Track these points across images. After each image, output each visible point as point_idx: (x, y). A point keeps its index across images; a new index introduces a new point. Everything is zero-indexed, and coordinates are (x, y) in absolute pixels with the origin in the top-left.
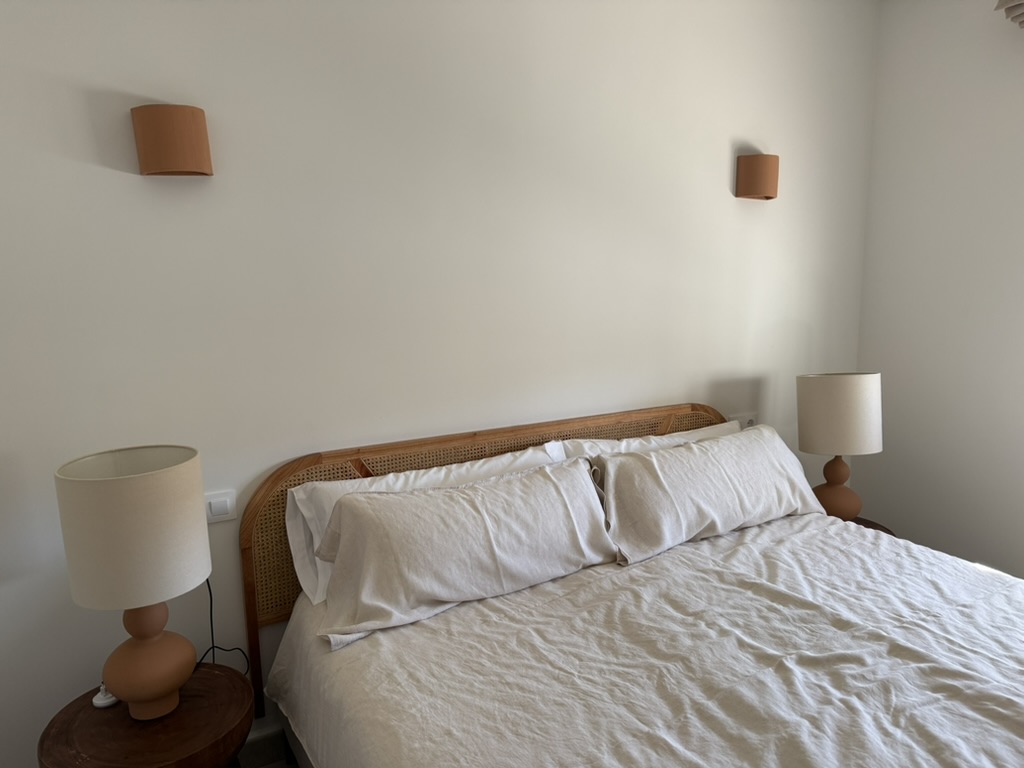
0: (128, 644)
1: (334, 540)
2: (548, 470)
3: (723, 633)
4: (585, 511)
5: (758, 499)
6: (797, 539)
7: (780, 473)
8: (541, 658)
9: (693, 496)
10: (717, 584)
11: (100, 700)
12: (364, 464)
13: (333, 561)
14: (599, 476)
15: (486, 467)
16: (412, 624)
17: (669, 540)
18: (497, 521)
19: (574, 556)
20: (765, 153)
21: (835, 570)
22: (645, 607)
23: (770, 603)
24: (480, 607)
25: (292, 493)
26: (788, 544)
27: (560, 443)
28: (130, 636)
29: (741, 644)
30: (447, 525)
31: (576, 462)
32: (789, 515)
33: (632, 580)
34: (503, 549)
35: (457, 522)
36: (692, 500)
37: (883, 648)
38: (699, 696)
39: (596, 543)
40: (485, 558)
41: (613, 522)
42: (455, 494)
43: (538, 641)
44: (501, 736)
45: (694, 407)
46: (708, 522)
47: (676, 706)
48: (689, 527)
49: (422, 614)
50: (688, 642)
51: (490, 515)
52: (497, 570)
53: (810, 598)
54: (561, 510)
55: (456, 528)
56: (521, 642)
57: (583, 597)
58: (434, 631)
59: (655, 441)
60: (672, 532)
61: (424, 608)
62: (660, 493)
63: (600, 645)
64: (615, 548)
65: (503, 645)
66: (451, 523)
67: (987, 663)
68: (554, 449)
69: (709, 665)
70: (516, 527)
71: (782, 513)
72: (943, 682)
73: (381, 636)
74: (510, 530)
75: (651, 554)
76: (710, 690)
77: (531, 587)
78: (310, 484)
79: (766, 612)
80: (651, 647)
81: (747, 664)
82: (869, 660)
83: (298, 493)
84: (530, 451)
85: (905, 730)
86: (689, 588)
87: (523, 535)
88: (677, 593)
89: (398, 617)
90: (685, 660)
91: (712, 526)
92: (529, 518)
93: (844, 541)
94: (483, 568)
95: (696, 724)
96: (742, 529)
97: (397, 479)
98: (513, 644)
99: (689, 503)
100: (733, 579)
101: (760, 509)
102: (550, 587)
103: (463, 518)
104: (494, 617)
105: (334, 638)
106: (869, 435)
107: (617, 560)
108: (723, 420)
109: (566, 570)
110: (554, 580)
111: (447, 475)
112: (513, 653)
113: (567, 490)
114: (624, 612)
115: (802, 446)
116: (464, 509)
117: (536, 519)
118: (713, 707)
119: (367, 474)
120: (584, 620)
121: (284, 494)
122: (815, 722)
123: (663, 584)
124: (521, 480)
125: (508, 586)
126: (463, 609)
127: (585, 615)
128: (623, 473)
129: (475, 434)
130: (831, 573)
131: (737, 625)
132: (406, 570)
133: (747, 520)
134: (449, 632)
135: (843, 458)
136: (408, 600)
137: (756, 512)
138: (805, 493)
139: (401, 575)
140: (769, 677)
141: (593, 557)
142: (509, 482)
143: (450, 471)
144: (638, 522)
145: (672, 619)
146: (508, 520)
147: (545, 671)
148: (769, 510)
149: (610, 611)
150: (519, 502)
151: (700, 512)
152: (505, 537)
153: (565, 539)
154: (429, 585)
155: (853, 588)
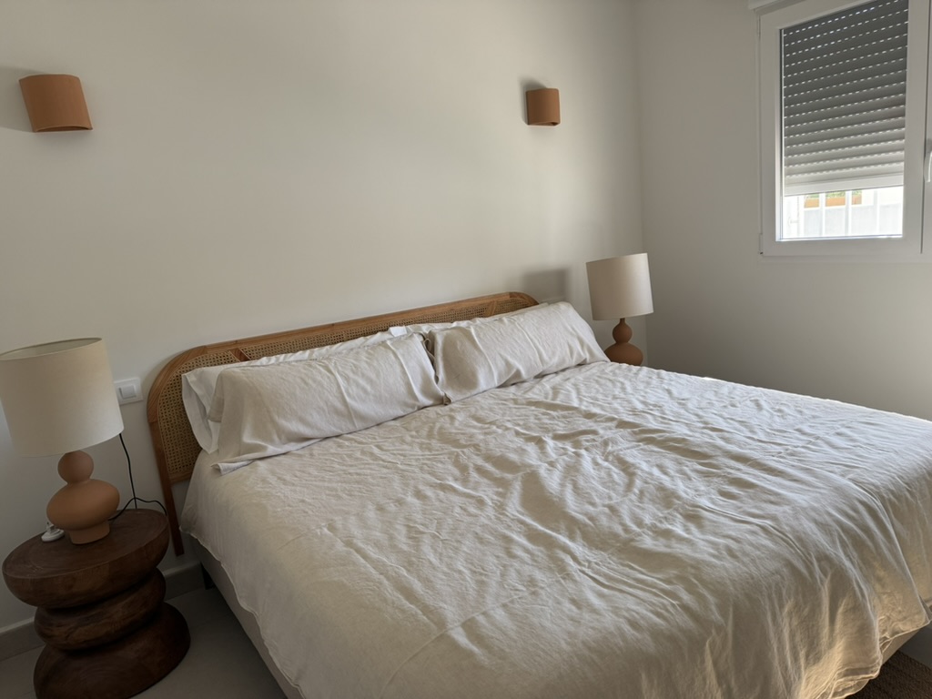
1: (220, 404)
2: (389, 343)
3: (507, 429)
4: (418, 370)
5: (554, 353)
6: (580, 377)
7: (571, 334)
8: (376, 458)
9: (502, 353)
10: (511, 405)
11: (47, 537)
12: (241, 351)
13: (220, 422)
14: (429, 344)
15: (342, 347)
16: (284, 454)
17: (483, 383)
18: (347, 379)
19: (411, 401)
20: (548, 87)
21: (601, 390)
22: (457, 424)
23: (545, 411)
24: (338, 440)
25: (185, 377)
26: (572, 380)
27: (404, 327)
28: (66, 483)
29: (518, 433)
30: (306, 383)
31: (411, 336)
32: (579, 365)
33: (452, 410)
34: (353, 398)
35: (315, 381)
36: (501, 355)
37: (613, 424)
38: (480, 462)
39: (427, 391)
40: (339, 405)
41: (442, 376)
42: (313, 363)
43: (376, 451)
44: (339, 497)
45: (511, 295)
46: (513, 372)
47: (464, 469)
48: (500, 376)
49: (292, 447)
50: (482, 437)
51: (341, 375)
52: (349, 414)
53: (575, 403)
54: (398, 369)
55: (314, 385)
56: (363, 452)
57: (414, 424)
58: (300, 456)
59: (479, 321)
60: (486, 379)
61: (293, 444)
62: (476, 353)
63: (421, 448)
64: (442, 393)
65: (350, 456)
66: (310, 382)
67: (683, 426)
68: (397, 331)
69: (492, 446)
70: (362, 382)
71: (574, 362)
72: (646, 437)
73: (259, 463)
74: (358, 385)
75: (468, 394)
76: (488, 458)
77: (378, 425)
78: (199, 369)
79: (541, 416)
80: (456, 443)
81: (519, 442)
82: (601, 432)
83: (190, 377)
84: (379, 334)
85: (612, 463)
86: (491, 410)
87: (368, 388)
88: (481, 413)
89: (271, 450)
90: (476, 447)
91: (518, 374)
92: (373, 376)
93: (615, 374)
94: (337, 412)
95: (474, 476)
96: (541, 376)
97: (269, 360)
98: (358, 454)
99: (498, 358)
100: (524, 401)
101: (555, 360)
102: (392, 423)
103: (319, 378)
104: (347, 443)
105: (222, 466)
106: (641, 298)
107: (444, 401)
108: (536, 303)
109: (404, 411)
110: (395, 419)
111: (310, 355)
112: (357, 459)
113: (403, 355)
114: (441, 428)
115: (594, 315)
116: (320, 372)
117: (378, 375)
118: (489, 467)
119: (246, 359)
120: (412, 436)
121: (179, 378)
122: (552, 464)
123: (473, 410)
124: (367, 352)
125: (359, 425)
126: (324, 443)
127: (414, 433)
128: (449, 342)
129: (333, 325)
130: (598, 392)
131: (519, 425)
132: (276, 417)
133: (545, 367)
134: (312, 455)
135: (626, 322)
136: (280, 439)
137: (553, 362)
138: (592, 347)
139: (273, 421)
140: (531, 449)
141: (425, 401)
142: (357, 353)
143: (313, 352)
144: (461, 375)
145: (475, 427)
146: (356, 377)
147: (378, 465)
148: (564, 361)
149: (431, 429)
150: (364, 365)
151: (508, 364)
152: (354, 390)
153: (403, 389)
154: (295, 427)
155: (610, 399)
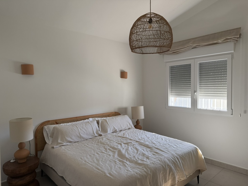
0: (19, 150)
1: (53, 133)
2: (89, 122)
3: (114, 142)
4: (95, 128)
5: (124, 126)
6: (129, 131)
7: (127, 122)
8: (87, 147)
9: (113, 125)
10: (115, 137)
11: (12, 161)
12: (57, 122)
13: (53, 137)
14: (98, 122)
15: (79, 122)
17: (109, 132)
18: (81, 129)
19: (93, 135)
21: (133, 134)
22: (104, 140)
23: (122, 138)
24: (78, 143)
25: (45, 127)
26: (127, 132)
27: (92, 118)
29: (116, 143)
30: (72, 130)
31: (94, 121)
32: (129, 129)
33: (102, 137)
34: (82, 134)
35: (74, 129)
36: (113, 126)
37: (135, 141)
38: (109, 148)
39: (97, 133)
40: (79, 135)
41: (100, 130)
42: (74, 126)
43: (87, 145)
44: (81, 154)
45: (115, 112)
46: (115, 129)
47: (106, 149)
48: (112, 130)
49: (68, 144)
50: (109, 143)
51: (80, 129)
52: (81, 137)
53: (128, 137)
54: (91, 128)
55: (74, 130)
56: (84, 145)
57: (94, 140)
58: (71, 145)
59: (108, 118)
60: (110, 131)
61: (68, 143)
62: (108, 125)
63: (96, 145)
64: (100, 134)
65: (82, 146)
66: (73, 130)
68: (91, 119)
69: (111, 145)
70: (84, 130)
71: (128, 128)
72: (141, 144)
73: (62, 146)
74: (83, 131)
75: (106, 134)
76: (111, 147)
77: (86, 140)
78: (47, 126)
79: (121, 139)
80: (104, 144)
81: (117, 144)
82: (133, 143)
83: (46, 127)
84: (87, 120)
85: (134, 149)
86: (111, 137)
87: (85, 132)
88: (109, 138)
89: (64, 144)
90: (108, 145)
91: (116, 130)
92: (86, 129)
93: (136, 131)
94: (78, 137)
95: (108, 150)
96: (121, 131)
97: (63, 124)
98: (83, 146)
99: (112, 126)
100: (117, 136)
101: (124, 127)
102: (89, 139)
103: (75, 129)
104: (80, 143)
105: (55, 147)
106: (142, 116)
107: (100, 135)
108: (120, 115)
109: (92, 137)
110: (90, 139)
111: (72, 124)
112: (83, 147)
113: (92, 125)
114: (100, 141)
115: (132, 118)
116: (75, 128)
117: (87, 129)
118: (111, 149)
119: (58, 124)
120: (94, 142)
121: (43, 127)
122: (123, 148)
123: (107, 137)
124: (85, 124)
125: (82, 140)
126: (75, 143)
127: (95, 142)
128: (102, 122)
129: (77, 117)
130: (132, 135)
131: (116, 141)
132: (66, 137)
133: (122, 129)
134: (73, 145)
135: (139, 120)
136: (66, 142)
137: (123, 128)
138: (132, 125)
139: (65, 138)
140: (119, 145)
141: (96, 135)
142: (83, 124)
143: (72, 123)
144: (104, 130)
145: (107, 141)
146: (83, 129)
147: (88, 148)
148: (126, 128)
149: (98, 141)
150: (84, 127)
151: (114, 128)
152: (82, 132)
153: (92, 132)
154: (69, 139)
155: (135, 136)
